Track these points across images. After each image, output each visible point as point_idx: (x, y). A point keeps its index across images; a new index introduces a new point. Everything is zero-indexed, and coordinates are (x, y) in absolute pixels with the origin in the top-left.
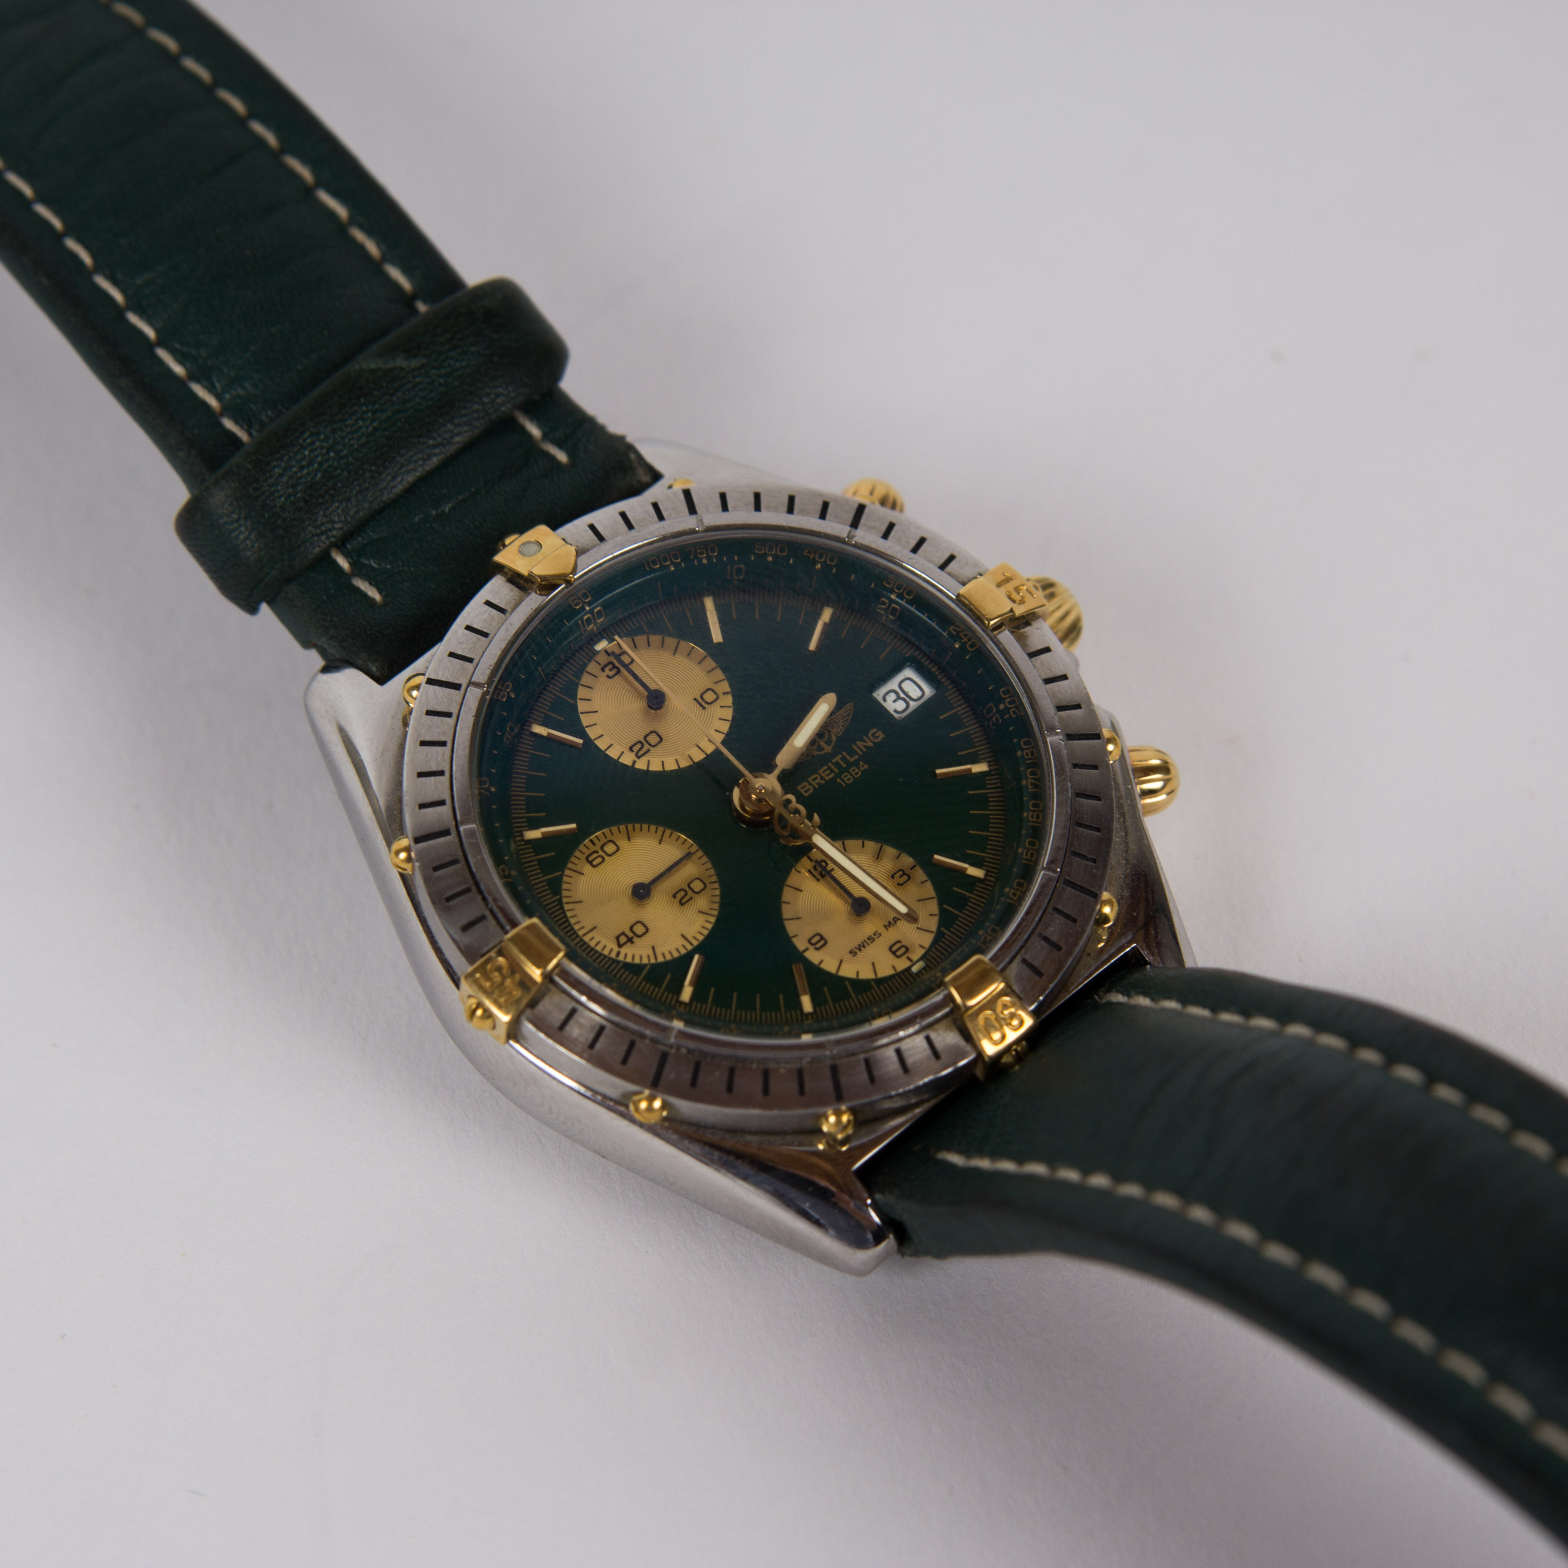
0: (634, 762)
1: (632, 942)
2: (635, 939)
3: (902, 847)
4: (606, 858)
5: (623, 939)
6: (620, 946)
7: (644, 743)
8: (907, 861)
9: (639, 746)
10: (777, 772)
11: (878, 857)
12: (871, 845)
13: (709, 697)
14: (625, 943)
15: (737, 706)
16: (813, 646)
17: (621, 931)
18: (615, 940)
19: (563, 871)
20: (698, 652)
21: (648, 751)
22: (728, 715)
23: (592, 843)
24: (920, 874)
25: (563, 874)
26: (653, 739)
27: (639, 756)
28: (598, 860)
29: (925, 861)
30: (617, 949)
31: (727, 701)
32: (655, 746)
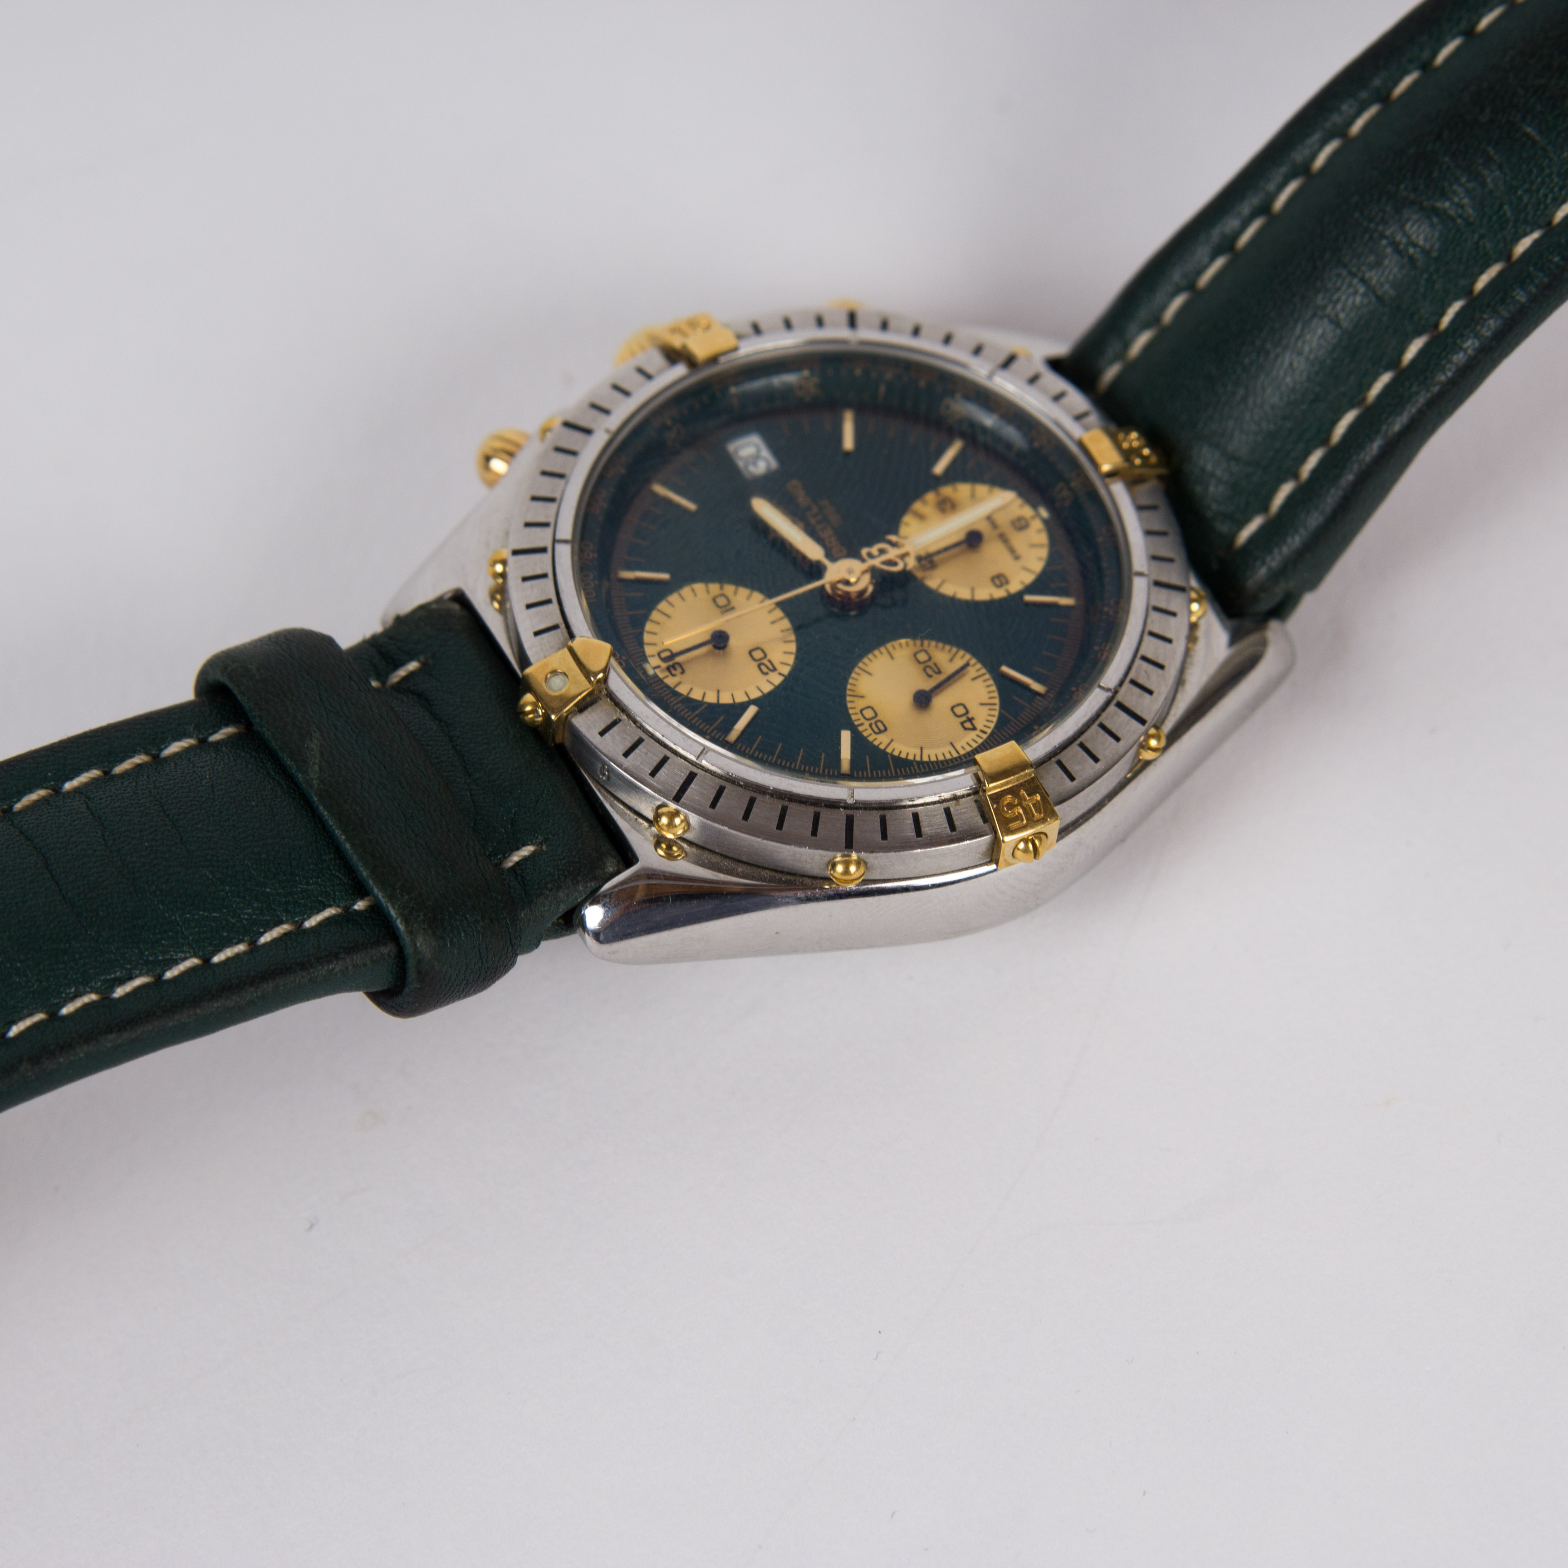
0: (780, 674)
1: (973, 719)
2: (970, 716)
3: (918, 494)
4: (878, 718)
5: (968, 725)
6: (974, 728)
7: (760, 662)
8: (930, 497)
9: (763, 667)
10: (826, 562)
11: (921, 517)
12: (908, 519)
13: (722, 601)
14: (972, 724)
15: (740, 582)
16: (691, 506)
17: (959, 724)
18: (967, 731)
19: (887, 753)
20: (674, 598)
21: (770, 661)
22: (743, 592)
23: (862, 724)
24: (947, 491)
25: (892, 755)
26: (758, 654)
27: (775, 669)
28: (880, 725)
29: (937, 482)
30: (978, 732)
31: (729, 589)
32: (765, 656)
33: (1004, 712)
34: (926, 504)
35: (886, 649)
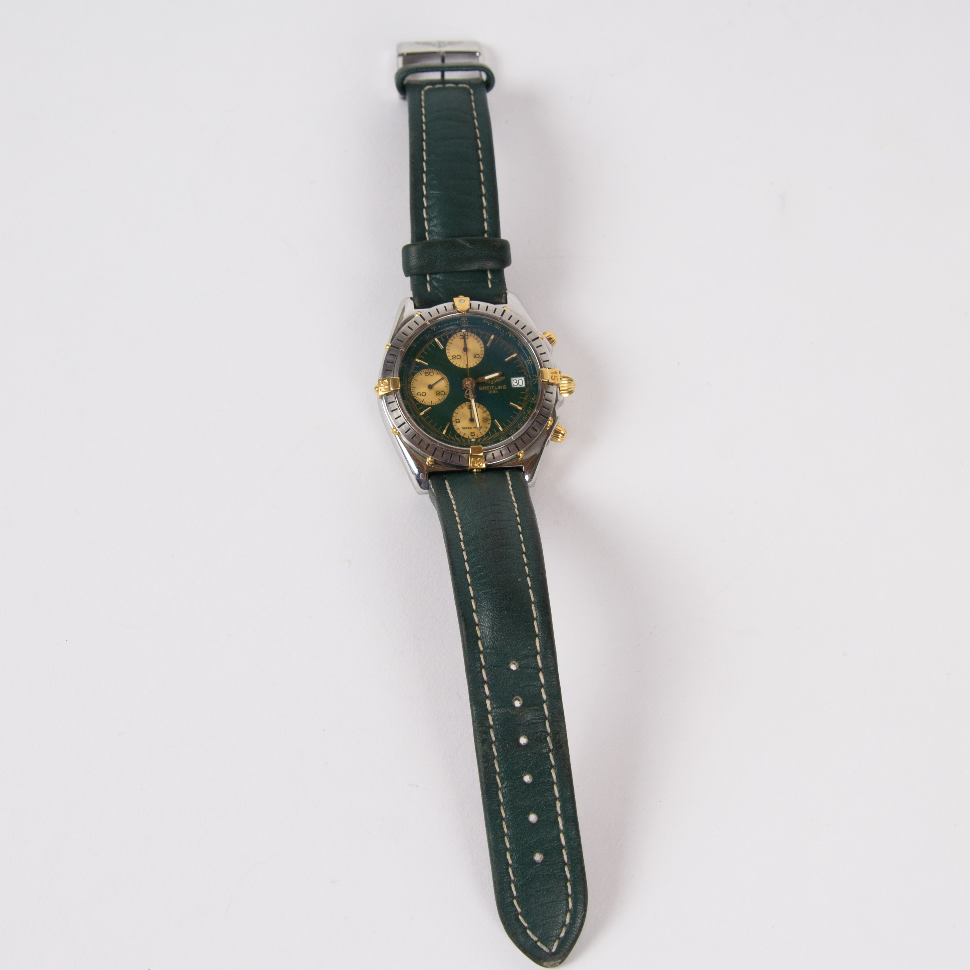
0: (451, 359)
2: (421, 396)
3: (491, 414)
4: (429, 375)
6: (417, 395)
7: (456, 357)
8: (490, 417)
9: (454, 357)
10: (476, 381)
11: (483, 412)
13: (477, 356)
14: (419, 395)
15: (481, 362)
16: (506, 360)
17: (420, 392)
18: (417, 393)
19: (418, 372)
20: (483, 345)
21: (456, 359)
22: (478, 362)
23: (429, 370)
24: (490, 422)
25: (417, 373)
26: (459, 357)
27: (453, 359)
28: (427, 375)
29: (493, 420)
30: (416, 395)
31: (480, 359)
32: (458, 359)
33: (419, 403)
34: (487, 414)
35: (448, 386)
